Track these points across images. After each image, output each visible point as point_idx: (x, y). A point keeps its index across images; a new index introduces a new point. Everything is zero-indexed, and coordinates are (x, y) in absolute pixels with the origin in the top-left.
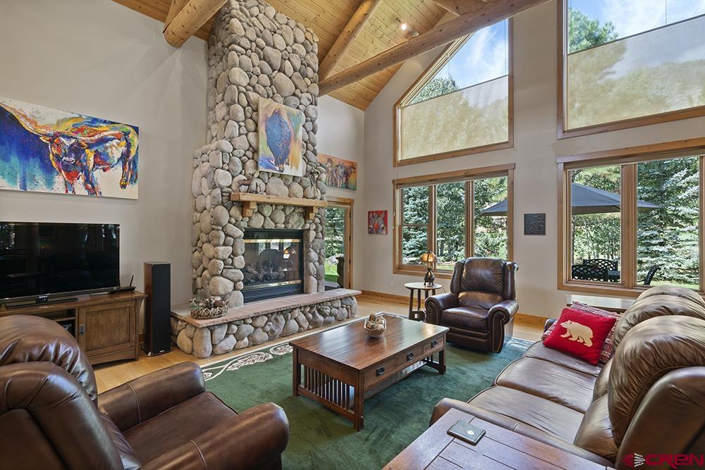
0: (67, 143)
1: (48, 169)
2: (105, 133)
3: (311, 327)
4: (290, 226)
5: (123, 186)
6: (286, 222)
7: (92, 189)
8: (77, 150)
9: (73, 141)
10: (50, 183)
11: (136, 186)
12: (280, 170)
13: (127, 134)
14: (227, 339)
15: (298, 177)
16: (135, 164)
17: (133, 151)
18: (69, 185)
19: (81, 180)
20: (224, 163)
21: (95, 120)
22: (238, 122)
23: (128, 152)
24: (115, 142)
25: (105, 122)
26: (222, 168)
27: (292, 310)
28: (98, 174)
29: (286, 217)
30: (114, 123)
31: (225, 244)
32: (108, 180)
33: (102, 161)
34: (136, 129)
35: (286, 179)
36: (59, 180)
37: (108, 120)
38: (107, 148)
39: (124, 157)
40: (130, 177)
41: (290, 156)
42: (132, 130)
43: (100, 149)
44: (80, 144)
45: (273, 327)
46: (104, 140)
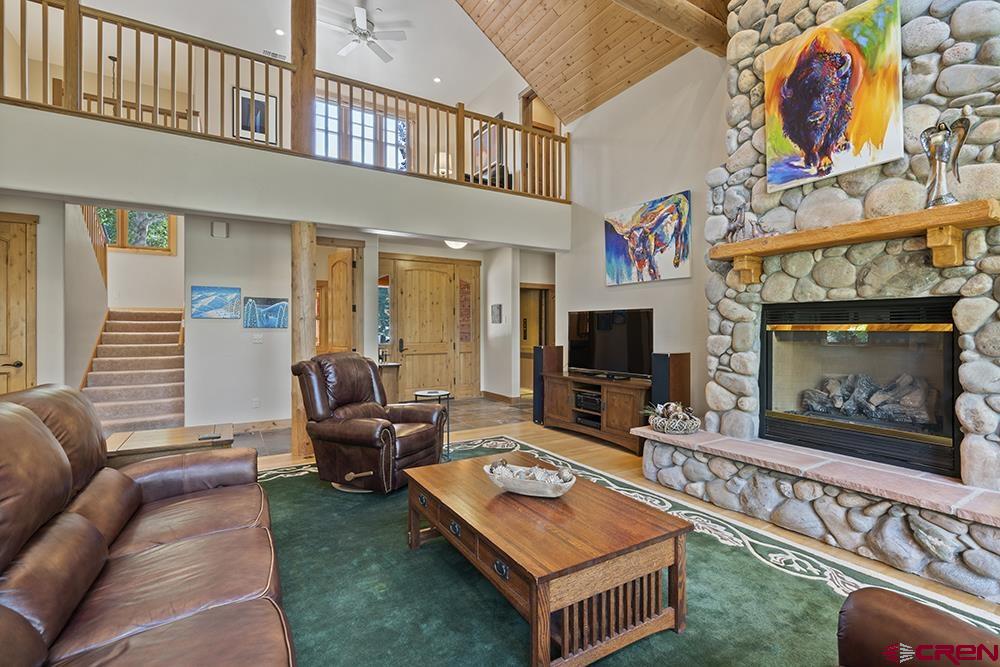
0: (637, 234)
1: (629, 262)
2: (662, 212)
3: (863, 551)
4: (869, 293)
5: (677, 265)
6: (859, 284)
7: (654, 275)
8: (644, 239)
9: (641, 230)
10: (630, 275)
11: (687, 262)
12: (820, 172)
13: (678, 204)
15: (896, 162)
16: (686, 235)
17: (684, 220)
18: (639, 273)
19: (647, 267)
20: (715, 204)
21: (655, 202)
22: (735, 126)
23: (680, 223)
24: (668, 219)
25: (661, 200)
26: (714, 214)
27: (796, 479)
28: (658, 257)
29: (858, 275)
30: (667, 198)
31: (720, 332)
32: (664, 260)
33: (660, 244)
34: (687, 194)
35: (850, 183)
36: (634, 270)
37: (663, 197)
38: (662, 228)
39: (677, 229)
40: (682, 254)
42: (681, 196)
43: (658, 231)
44: (645, 232)
45: (747, 492)
46: (661, 220)
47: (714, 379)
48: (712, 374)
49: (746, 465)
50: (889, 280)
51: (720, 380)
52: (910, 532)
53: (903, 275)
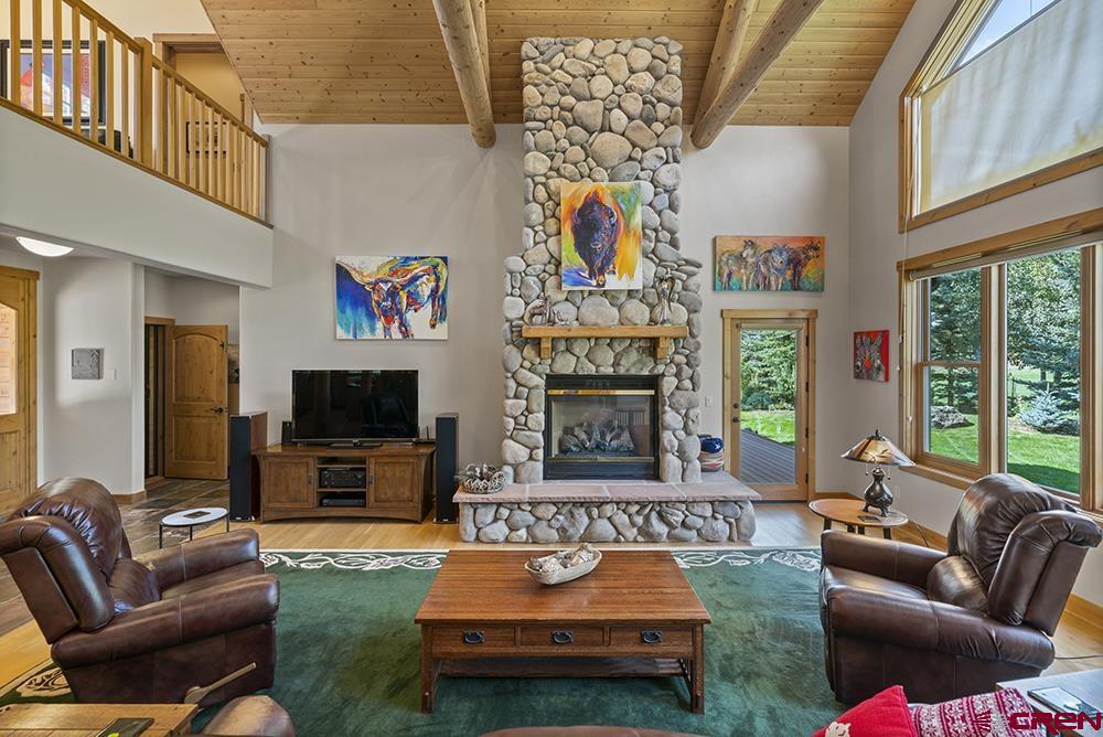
0: (385, 287)
1: (371, 316)
2: (416, 271)
3: (640, 538)
4: (622, 371)
5: (433, 326)
6: (616, 364)
7: (406, 333)
8: (393, 294)
9: (390, 284)
10: (373, 330)
11: (445, 324)
12: (598, 285)
13: (435, 267)
14: (494, 525)
15: (637, 291)
16: (444, 300)
17: (442, 284)
18: (387, 330)
19: (397, 324)
20: (513, 287)
21: (407, 259)
22: (532, 227)
23: (437, 286)
24: (424, 279)
25: (416, 259)
26: (512, 295)
27: (601, 504)
28: (410, 316)
29: (615, 358)
30: (422, 258)
31: (516, 397)
32: (419, 320)
33: (414, 302)
34: (445, 259)
35: (613, 296)
36: (380, 325)
37: (418, 256)
38: (417, 287)
39: (434, 292)
40: (439, 316)
41: (617, 260)
42: (439, 260)
43: (412, 289)
44: (396, 288)
45: (566, 524)
46: (415, 278)
47: (511, 437)
48: (509, 434)
49: (564, 503)
50: (633, 364)
51: (518, 438)
52: (661, 517)
53: (640, 361)
